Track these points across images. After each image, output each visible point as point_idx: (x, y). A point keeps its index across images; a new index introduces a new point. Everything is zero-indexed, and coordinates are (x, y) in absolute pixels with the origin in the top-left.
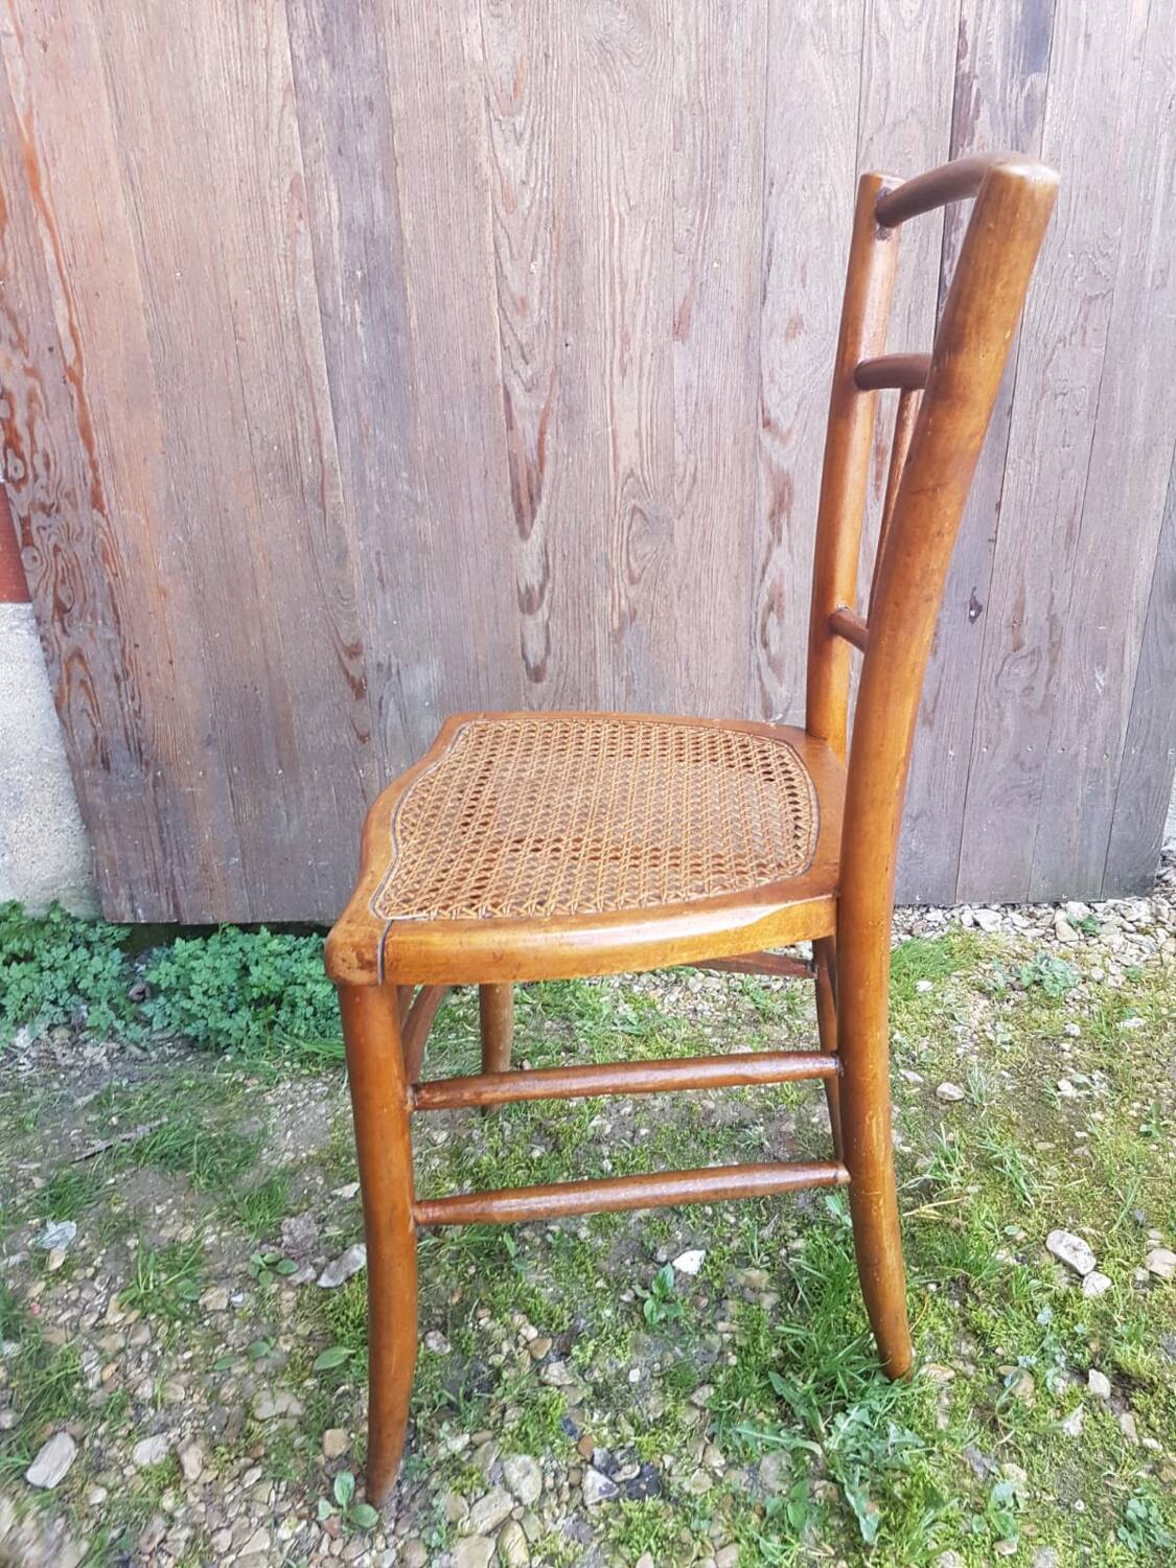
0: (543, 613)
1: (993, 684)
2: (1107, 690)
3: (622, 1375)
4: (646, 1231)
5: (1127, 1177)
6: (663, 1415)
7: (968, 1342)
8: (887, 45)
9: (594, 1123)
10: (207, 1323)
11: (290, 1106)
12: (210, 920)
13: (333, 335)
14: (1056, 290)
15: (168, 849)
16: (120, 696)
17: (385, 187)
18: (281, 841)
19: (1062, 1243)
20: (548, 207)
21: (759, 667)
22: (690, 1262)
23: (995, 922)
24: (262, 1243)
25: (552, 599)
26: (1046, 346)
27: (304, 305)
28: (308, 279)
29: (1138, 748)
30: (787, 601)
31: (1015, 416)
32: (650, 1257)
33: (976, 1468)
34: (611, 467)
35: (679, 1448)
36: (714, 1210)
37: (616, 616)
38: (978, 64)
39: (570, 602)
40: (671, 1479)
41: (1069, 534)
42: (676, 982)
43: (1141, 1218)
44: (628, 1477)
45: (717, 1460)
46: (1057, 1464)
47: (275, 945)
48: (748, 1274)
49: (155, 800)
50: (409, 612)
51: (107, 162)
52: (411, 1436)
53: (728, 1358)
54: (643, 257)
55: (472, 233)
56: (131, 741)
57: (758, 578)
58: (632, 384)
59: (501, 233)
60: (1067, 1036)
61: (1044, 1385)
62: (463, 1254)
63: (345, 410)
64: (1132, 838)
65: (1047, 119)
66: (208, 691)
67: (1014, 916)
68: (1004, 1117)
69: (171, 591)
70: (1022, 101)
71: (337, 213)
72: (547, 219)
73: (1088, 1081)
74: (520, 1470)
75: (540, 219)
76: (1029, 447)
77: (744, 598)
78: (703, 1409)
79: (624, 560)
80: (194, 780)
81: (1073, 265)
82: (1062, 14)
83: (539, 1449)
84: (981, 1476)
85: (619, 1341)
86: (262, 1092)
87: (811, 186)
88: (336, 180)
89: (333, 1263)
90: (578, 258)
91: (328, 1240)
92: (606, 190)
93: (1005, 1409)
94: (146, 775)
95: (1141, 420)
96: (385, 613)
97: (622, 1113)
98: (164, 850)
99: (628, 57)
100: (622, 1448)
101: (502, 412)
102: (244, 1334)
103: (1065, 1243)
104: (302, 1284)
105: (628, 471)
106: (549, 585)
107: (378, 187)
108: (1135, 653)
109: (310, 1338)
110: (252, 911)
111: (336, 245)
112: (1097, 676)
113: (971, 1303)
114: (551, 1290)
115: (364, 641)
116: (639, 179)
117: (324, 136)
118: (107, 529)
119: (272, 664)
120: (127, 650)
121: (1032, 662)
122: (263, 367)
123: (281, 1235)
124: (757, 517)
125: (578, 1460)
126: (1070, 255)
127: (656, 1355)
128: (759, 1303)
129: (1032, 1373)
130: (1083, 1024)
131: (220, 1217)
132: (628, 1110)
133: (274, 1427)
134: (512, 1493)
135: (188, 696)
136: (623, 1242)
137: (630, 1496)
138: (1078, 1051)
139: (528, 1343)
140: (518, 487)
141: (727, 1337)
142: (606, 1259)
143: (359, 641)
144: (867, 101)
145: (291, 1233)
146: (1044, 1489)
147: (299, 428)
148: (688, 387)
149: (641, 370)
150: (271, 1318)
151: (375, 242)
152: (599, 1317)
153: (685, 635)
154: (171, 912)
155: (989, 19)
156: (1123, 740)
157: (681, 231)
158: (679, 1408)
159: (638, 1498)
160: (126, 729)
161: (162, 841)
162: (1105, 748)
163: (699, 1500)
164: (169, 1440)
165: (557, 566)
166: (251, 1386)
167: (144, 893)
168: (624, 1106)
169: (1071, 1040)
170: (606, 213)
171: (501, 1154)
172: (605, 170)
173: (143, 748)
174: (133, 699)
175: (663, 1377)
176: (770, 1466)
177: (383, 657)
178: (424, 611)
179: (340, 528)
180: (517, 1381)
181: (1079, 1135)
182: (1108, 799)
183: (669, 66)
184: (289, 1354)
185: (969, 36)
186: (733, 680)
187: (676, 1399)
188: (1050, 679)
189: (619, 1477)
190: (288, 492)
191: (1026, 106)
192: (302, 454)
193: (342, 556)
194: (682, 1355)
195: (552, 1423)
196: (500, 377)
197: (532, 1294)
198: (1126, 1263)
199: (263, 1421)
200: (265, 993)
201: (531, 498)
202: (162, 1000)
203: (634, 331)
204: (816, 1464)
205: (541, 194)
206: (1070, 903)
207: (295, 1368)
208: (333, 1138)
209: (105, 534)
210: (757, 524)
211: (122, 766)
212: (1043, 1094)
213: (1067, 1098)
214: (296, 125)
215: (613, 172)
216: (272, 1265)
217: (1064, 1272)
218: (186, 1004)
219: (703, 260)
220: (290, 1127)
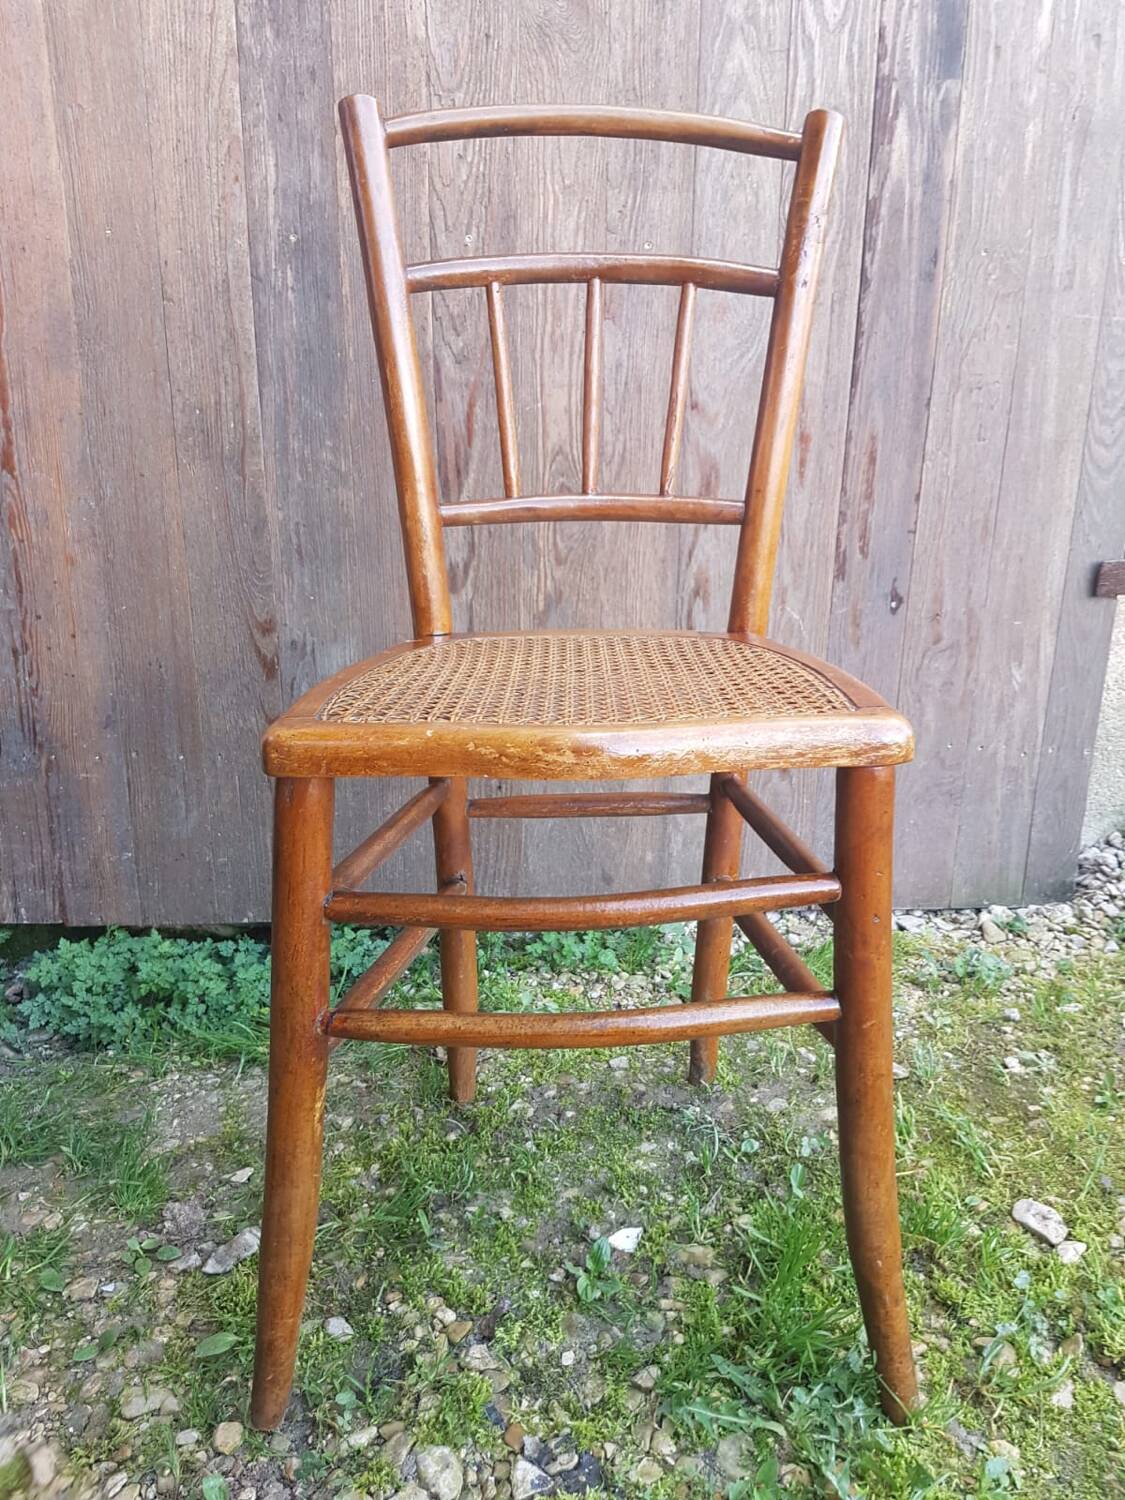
0: (467, 593)
1: (913, 680)
2: (1023, 687)
3: (553, 1359)
4: (575, 1211)
5: (1088, 1147)
6: (601, 1401)
7: (938, 1315)
8: (813, 45)
9: (515, 1107)
10: (70, 1315)
11: (177, 1096)
12: (97, 922)
13: (264, 300)
14: (971, 287)
15: (58, 842)
16: (17, 671)
17: (323, 155)
18: (178, 834)
19: (1028, 1211)
20: (484, 182)
22: (625, 1240)
23: (919, 926)
24: (140, 1229)
25: (476, 577)
26: (961, 340)
27: (235, 268)
28: (242, 242)
29: (1055, 747)
30: (712, 588)
31: (933, 409)
32: (581, 1237)
33: (962, 1446)
34: (540, 443)
35: (623, 1435)
36: (649, 1189)
37: (541, 597)
38: (897, 69)
39: (495, 582)
40: (615, 1469)
41: (985, 528)
42: (597, 981)
43: (1108, 1185)
44: (565, 1467)
45: (667, 1447)
46: (1052, 1438)
47: (166, 946)
48: (692, 1250)
49: (47, 787)
50: (328, 587)
51: (43, 116)
52: (308, 1432)
53: (673, 1337)
54: (576, 234)
55: (408, 204)
56: (25, 721)
57: (685, 559)
58: (563, 361)
59: (437, 205)
60: (1007, 1019)
61: (1028, 1354)
62: (370, 1237)
63: (271, 376)
64: (1050, 841)
65: (962, 121)
66: (111, 668)
67: (938, 921)
68: (951, 1094)
69: (79, 558)
70: (937, 105)
71: (274, 177)
72: (483, 193)
73: (1035, 1058)
74: (437, 1463)
75: (476, 193)
76: (947, 440)
77: (670, 582)
78: (648, 1391)
79: (551, 540)
80: (89, 764)
81: (986, 261)
82: (974, 26)
83: (460, 1440)
84: (968, 1454)
85: (549, 1323)
86: (144, 1083)
87: (739, 175)
88: (274, 146)
89: (222, 1248)
90: (512, 234)
91: (216, 1225)
92: (541, 168)
93: (988, 1380)
94: (39, 759)
95: (1053, 415)
96: (302, 587)
97: (546, 1095)
98: (53, 841)
99: (566, 42)
100: (557, 1436)
101: (432, 383)
102: (113, 1326)
103: (1033, 1212)
104: (184, 1271)
105: (557, 448)
106: (474, 563)
107: (316, 153)
108: (1050, 650)
109: (191, 1328)
110: (143, 912)
111: (271, 209)
112: (1014, 671)
113: (937, 1273)
114: (471, 1271)
115: (278, 617)
116: (574, 160)
117: (265, 101)
118: (15, 492)
119: (179, 640)
120: (28, 621)
121: (951, 656)
122: (190, 329)
123: (163, 1221)
125: (505, 1452)
126: (984, 254)
127: (591, 1337)
128: (704, 1279)
129: (1012, 1343)
130: (1021, 1010)
131: (93, 1204)
132: (552, 1093)
133: (144, 1426)
134: (428, 1490)
135: (89, 673)
136: (551, 1222)
137: (568, 1489)
138: (1020, 1034)
139: (445, 1327)
140: (446, 460)
141: (671, 1315)
142: (531, 1238)
143: (273, 616)
144: (793, 96)
145: (174, 1219)
146: (1041, 1466)
147: (223, 392)
148: (619, 366)
149: (572, 346)
150: (147, 1307)
151: (310, 208)
152: (525, 1297)
153: (611, 618)
154: (57, 912)
155: (907, 27)
156: (1040, 736)
157: (614, 212)
158: (620, 1392)
159: (578, 1491)
160: (21, 709)
161: (51, 832)
162: (1023, 746)
163: (649, 1491)
164: (17, 1443)
165: (483, 543)
166: (119, 1381)
167: (28, 890)
168: (548, 1089)
169: (1012, 1023)
170: (541, 191)
171: (412, 1138)
172: (541, 149)
173: (38, 728)
174: (30, 675)
175: (601, 1358)
176: (729, 1452)
177: (297, 635)
178: (343, 586)
179: (260, 497)
180: (433, 1366)
181: (1032, 1108)
182: (1027, 799)
183: (606, 53)
184: (167, 1346)
185: (889, 41)
187: (617, 1381)
188: (968, 674)
189: (555, 1468)
190: (207, 458)
191: (942, 108)
192: (224, 419)
193: (260, 526)
194: (621, 1335)
195: (474, 1409)
196: (431, 347)
197: (449, 1275)
198: (1099, 1229)
199: (131, 1420)
200: (154, 989)
201: (459, 472)
202: (41, 998)
203: (566, 307)
204: (781, 1446)
205: (478, 169)
206: (993, 906)
207: (172, 1362)
208: (225, 1126)
209: (13, 496)
211: (14, 749)
212: (991, 1071)
213: (1016, 1074)
214: (237, 89)
215: (549, 151)
216: (151, 1253)
217: (1033, 1242)
218: (67, 1000)
219: (635, 241)
220: (177, 1115)
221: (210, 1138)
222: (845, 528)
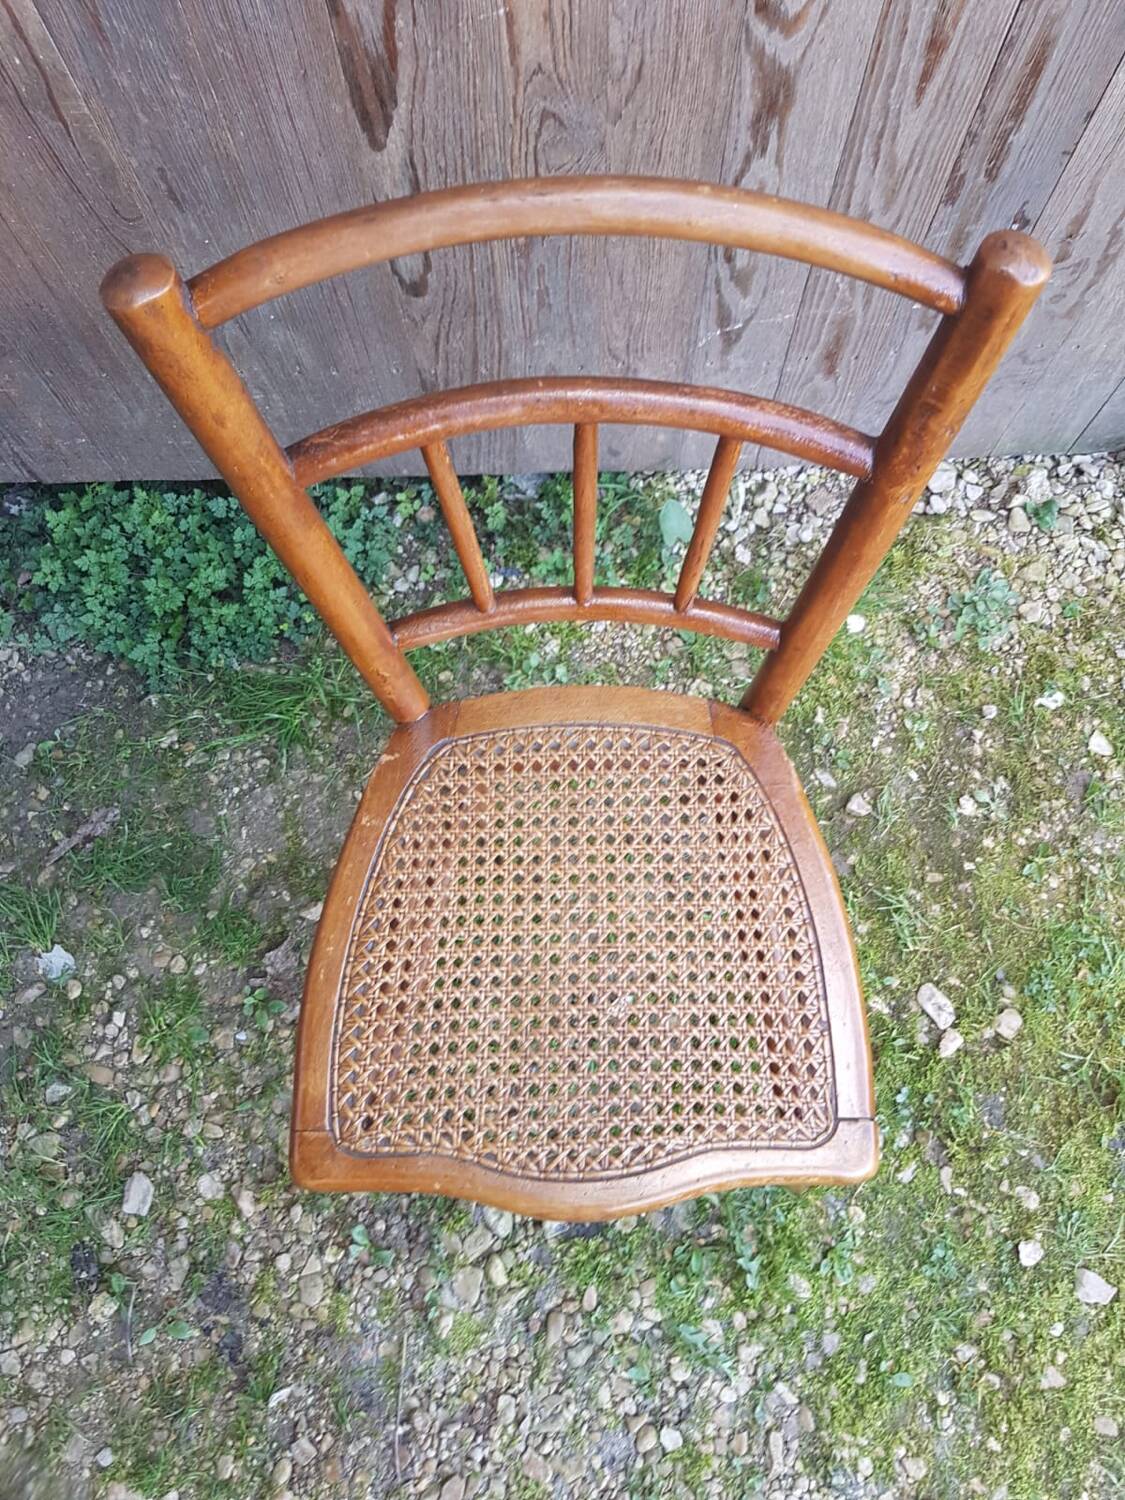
10: (221, 1062)
19: (931, 1001)
21: (718, 282)
34: (507, 60)
43: (1002, 973)
50: (223, 230)
60: (983, 716)
67: (969, 475)
73: (989, 797)
74: (495, 1215)
79: (531, 172)
84: (831, 1215)
86: (203, 766)
102: (256, 1076)
103: (933, 999)
105: (536, 66)
110: (118, 474)
119: (53, 284)
121: (1074, 273)
123: (265, 967)
124: (734, 122)
134: (491, 1230)
138: (989, 744)
140: (359, 88)
146: (876, 1229)
159: (584, 1235)
164: (222, 1176)
165: (431, 179)
166: (274, 1126)
169: (985, 723)
176: (680, 1210)
178: (246, 230)
179: (96, 144)
181: (967, 865)
186: (681, 292)
188: (1089, 288)
193: (109, 175)
210: (733, 131)
212: (945, 809)
213: (965, 818)
216: (263, 1001)
220: (243, 822)
221: (279, 857)
222: (969, 151)
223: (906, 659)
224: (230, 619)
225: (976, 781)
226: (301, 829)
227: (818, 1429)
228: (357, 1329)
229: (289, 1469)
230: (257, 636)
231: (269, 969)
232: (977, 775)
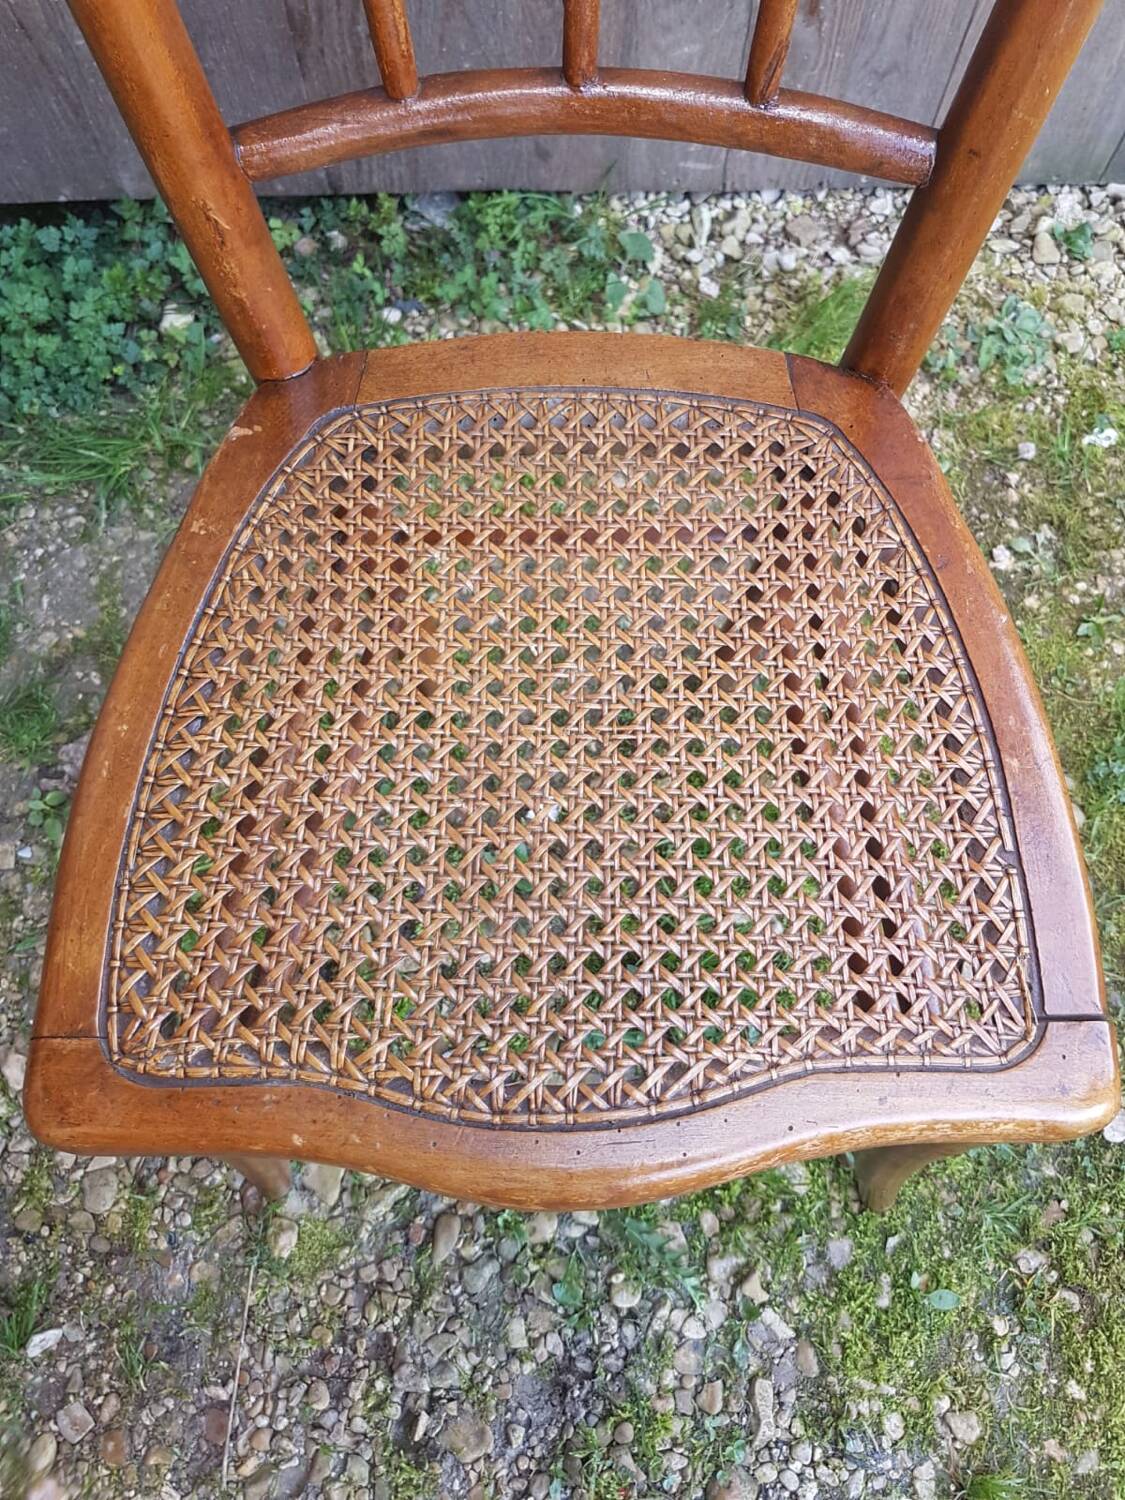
11: (39, 552)
24: (39, 775)
60: (1018, 456)
73: (1030, 545)
102: (42, 904)
123: (61, 765)
145: (72, 763)
169: (1023, 464)
208: (102, 609)
213: (1003, 569)
216: (58, 809)
220: (45, 590)
221: (89, 630)
223: (919, 397)
224: (48, 354)
225: (1012, 530)
226: (119, 597)
227: (823, 1373)
228: (163, 1245)
229: (52, 1448)
230: (83, 380)
231: (67, 768)
232: (1014, 523)
